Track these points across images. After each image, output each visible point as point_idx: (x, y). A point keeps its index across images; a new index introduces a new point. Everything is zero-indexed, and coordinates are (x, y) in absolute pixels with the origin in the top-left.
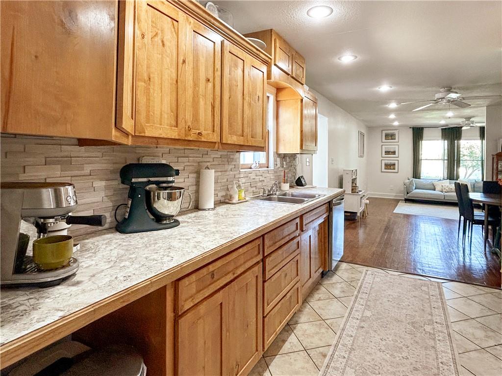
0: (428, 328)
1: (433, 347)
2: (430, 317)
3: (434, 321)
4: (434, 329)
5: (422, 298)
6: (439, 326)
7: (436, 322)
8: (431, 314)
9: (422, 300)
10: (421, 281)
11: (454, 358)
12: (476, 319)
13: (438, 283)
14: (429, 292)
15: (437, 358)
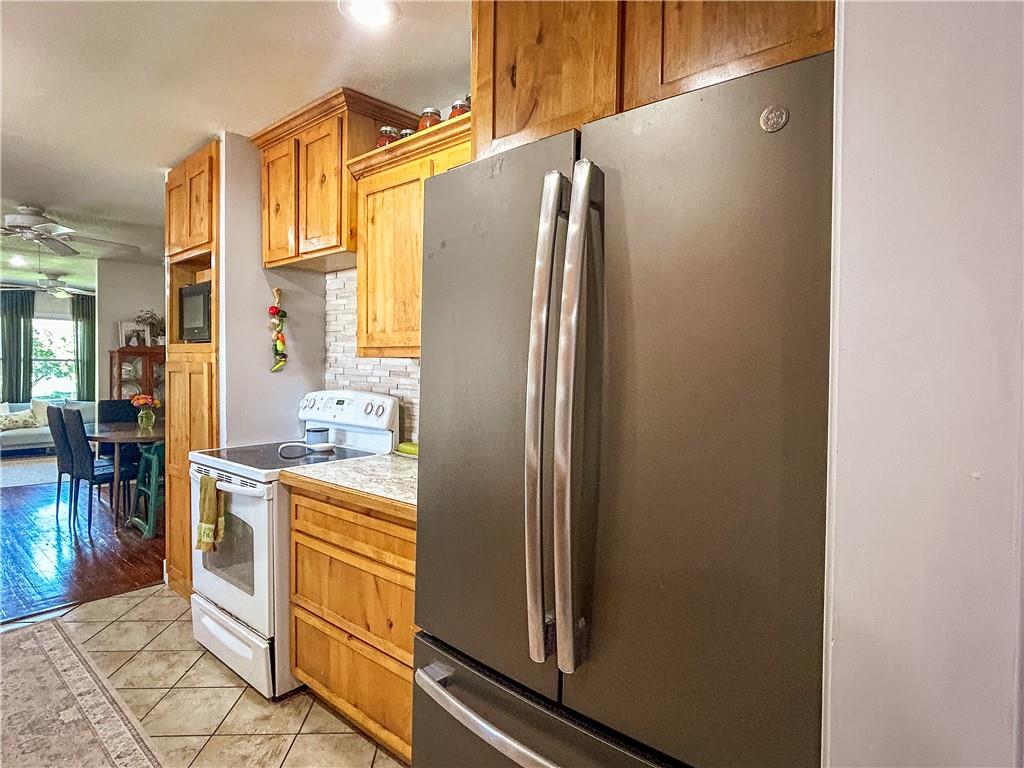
0: (68, 715)
1: (93, 742)
2: (63, 693)
3: (75, 694)
4: (80, 709)
5: (31, 666)
6: (87, 697)
7: (80, 695)
8: (64, 686)
9: (33, 670)
10: (15, 634)
11: (135, 733)
12: (146, 648)
13: (53, 620)
14: (41, 648)
15: (107, 755)
